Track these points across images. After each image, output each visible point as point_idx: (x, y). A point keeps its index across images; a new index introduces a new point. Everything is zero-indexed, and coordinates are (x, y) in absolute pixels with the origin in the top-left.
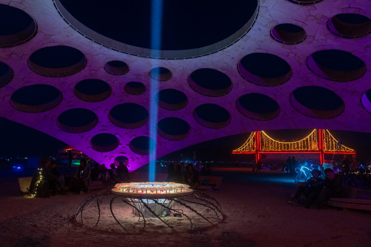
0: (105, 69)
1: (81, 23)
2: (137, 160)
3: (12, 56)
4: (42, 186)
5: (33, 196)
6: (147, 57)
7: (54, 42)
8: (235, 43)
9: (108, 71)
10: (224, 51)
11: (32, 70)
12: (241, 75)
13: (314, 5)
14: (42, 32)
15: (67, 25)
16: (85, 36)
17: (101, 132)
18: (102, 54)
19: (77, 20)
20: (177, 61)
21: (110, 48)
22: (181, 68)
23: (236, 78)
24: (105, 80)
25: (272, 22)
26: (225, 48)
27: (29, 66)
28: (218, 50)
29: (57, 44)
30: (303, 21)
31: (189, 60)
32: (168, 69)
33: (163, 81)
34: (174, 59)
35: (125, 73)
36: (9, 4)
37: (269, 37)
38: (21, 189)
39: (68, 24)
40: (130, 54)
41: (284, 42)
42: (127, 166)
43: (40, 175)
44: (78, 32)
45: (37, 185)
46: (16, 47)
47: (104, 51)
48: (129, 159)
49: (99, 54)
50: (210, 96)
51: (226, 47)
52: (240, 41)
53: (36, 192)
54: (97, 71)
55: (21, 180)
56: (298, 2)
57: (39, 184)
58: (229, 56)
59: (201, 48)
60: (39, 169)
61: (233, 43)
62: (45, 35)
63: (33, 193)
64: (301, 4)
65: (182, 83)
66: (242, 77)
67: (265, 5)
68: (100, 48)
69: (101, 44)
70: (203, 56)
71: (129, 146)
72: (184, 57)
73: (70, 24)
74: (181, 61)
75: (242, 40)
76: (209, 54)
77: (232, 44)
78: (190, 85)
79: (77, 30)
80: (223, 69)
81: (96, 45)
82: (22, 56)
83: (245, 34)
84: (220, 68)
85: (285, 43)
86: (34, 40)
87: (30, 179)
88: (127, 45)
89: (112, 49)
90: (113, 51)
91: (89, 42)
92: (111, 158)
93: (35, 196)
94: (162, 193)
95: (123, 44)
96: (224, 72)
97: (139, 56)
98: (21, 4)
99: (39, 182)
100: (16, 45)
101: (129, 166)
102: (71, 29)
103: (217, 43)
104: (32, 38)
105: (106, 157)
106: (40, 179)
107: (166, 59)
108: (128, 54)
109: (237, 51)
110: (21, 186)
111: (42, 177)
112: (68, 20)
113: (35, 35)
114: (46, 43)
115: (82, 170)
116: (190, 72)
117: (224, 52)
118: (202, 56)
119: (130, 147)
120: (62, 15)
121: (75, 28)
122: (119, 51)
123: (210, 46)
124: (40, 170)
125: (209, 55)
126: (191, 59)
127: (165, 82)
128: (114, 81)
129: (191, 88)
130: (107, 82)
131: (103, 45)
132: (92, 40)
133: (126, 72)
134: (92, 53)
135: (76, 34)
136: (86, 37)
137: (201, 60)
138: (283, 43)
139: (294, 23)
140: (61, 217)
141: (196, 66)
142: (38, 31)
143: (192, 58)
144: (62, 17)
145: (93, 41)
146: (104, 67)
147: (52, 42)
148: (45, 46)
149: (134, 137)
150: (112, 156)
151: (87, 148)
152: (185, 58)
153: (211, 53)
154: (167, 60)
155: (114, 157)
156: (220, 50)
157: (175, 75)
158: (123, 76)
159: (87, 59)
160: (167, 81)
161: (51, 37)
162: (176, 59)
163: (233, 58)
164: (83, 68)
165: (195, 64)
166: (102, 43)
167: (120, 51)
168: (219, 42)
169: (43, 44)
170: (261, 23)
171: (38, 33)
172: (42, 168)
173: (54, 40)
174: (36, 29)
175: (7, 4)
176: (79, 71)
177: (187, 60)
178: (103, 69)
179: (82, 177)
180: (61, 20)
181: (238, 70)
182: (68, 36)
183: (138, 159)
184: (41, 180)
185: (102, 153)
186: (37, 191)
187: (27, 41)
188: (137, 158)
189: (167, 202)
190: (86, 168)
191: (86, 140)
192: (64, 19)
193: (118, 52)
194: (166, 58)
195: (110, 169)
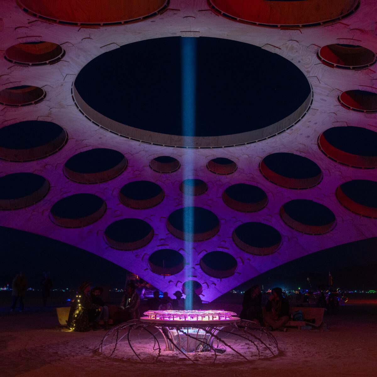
0: (151, 167)
1: (114, 121)
2: (214, 286)
3: (46, 167)
4: (81, 316)
5: (72, 329)
6: (198, 148)
7: (87, 146)
8: (302, 118)
9: (155, 169)
10: (292, 129)
11: (69, 179)
12: (329, 157)
13: (369, 68)
14: (73, 139)
15: (97, 128)
16: (119, 134)
17: (160, 248)
18: (143, 151)
19: (109, 119)
20: (236, 148)
21: (151, 143)
22: (247, 156)
23: (323, 162)
24: (153, 181)
25: (333, 91)
26: (293, 126)
27: (65, 175)
28: (286, 129)
29: (90, 148)
30: (371, 86)
31: (252, 145)
32: (229, 159)
33: (228, 174)
34: (233, 146)
35: (177, 170)
36: (37, 119)
37: (341, 108)
38: (60, 321)
39: (98, 126)
40: (177, 147)
41: (365, 111)
42: (201, 296)
43: (78, 303)
44: (110, 131)
45: (76, 316)
46: (49, 157)
47: (145, 148)
48: (202, 285)
49: (140, 151)
50: (297, 189)
51: (294, 124)
52: (306, 115)
53: (74, 325)
54: (141, 171)
55: (59, 310)
56: (350, 67)
57: (78, 315)
58: (301, 134)
59: (266, 128)
60: (77, 296)
61: (300, 118)
62: (77, 141)
63: (72, 327)
64: (354, 68)
65: (253, 175)
66: (330, 160)
67: (311, 74)
68: (139, 145)
69: (139, 141)
70: (269, 138)
71: (199, 266)
72: (245, 142)
73: (100, 126)
74: (242, 147)
75: (308, 114)
76: (275, 135)
77: (300, 120)
78: (264, 176)
79: (109, 130)
80: (301, 152)
81: (134, 143)
82: (57, 165)
83: (310, 107)
84: (297, 151)
85: (367, 112)
86: (67, 147)
87: (69, 309)
88: (173, 136)
89: (153, 144)
90: (155, 146)
91: (126, 140)
92: (178, 284)
93: (74, 330)
94: (192, 320)
95: (167, 136)
96: (303, 155)
97: (189, 148)
98: (48, 117)
99: (78, 312)
100: (50, 155)
101: (204, 296)
102: (102, 130)
103: (285, 119)
104: (64, 146)
105: (171, 283)
106: (78, 308)
107: (223, 147)
108: (174, 147)
109: (308, 127)
110: (59, 317)
111: (81, 306)
112: (98, 123)
113: (66, 143)
114: (79, 149)
115: (130, 298)
116: (259, 160)
117: (293, 131)
118: (267, 138)
119: (201, 268)
120: (90, 119)
121: (107, 129)
122: (162, 145)
123: (276, 124)
124: (78, 298)
125: (275, 137)
126: (254, 144)
127: (231, 175)
128: (165, 181)
129: (268, 179)
130: (156, 183)
131: (142, 141)
132: (128, 138)
133: (177, 168)
134: (131, 151)
135: (109, 135)
136: (120, 136)
137: (267, 143)
138: (363, 112)
139: (360, 88)
140: (88, 348)
141: (264, 151)
142: (69, 138)
143: (255, 142)
144: (90, 120)
145: (130, 138)
146: (150, 165)
147: (86, 147)
148: (78, 152)
149: (205, 253)
150: (179, 281)
151: (145, 270)
152: (247, 144)
153: (278, 134)
154: (225, 148)
155: (181, 282)
156: (287, 129)
157: (240, 165)
158: (175, 173)
159: (128, 159)
160: (233, 174)
161: (83, 142)
162: (236, 145)
163: (308, 137)
164: (125, 169)
165: (262, 149)
166: (141, 139)
167: (164, 145)
168: (286, 118)
169: (76, 150)
170: (321, 93)
171: (69, 140)
172: (81, 295)
173: (87, 145)
174: (66, 137)
175: (36, 120)
176: (121, 173)
177: (249, 145)
178: (148, 168)
179: (128, 306)
180: (90, 124)
181: (322, 151)
182: (100, 138)
183: (215, 284)
184: (80, 309)
185: (164, 277)
186: (75, 323)
187: (60, 150)
188: (213, 283)
189: (202, 332)
190: (133, 295)
191: (142, 260)
192: (93, 122)
193: (162, 147)
194: (223, 145)
195: (174, 299)
